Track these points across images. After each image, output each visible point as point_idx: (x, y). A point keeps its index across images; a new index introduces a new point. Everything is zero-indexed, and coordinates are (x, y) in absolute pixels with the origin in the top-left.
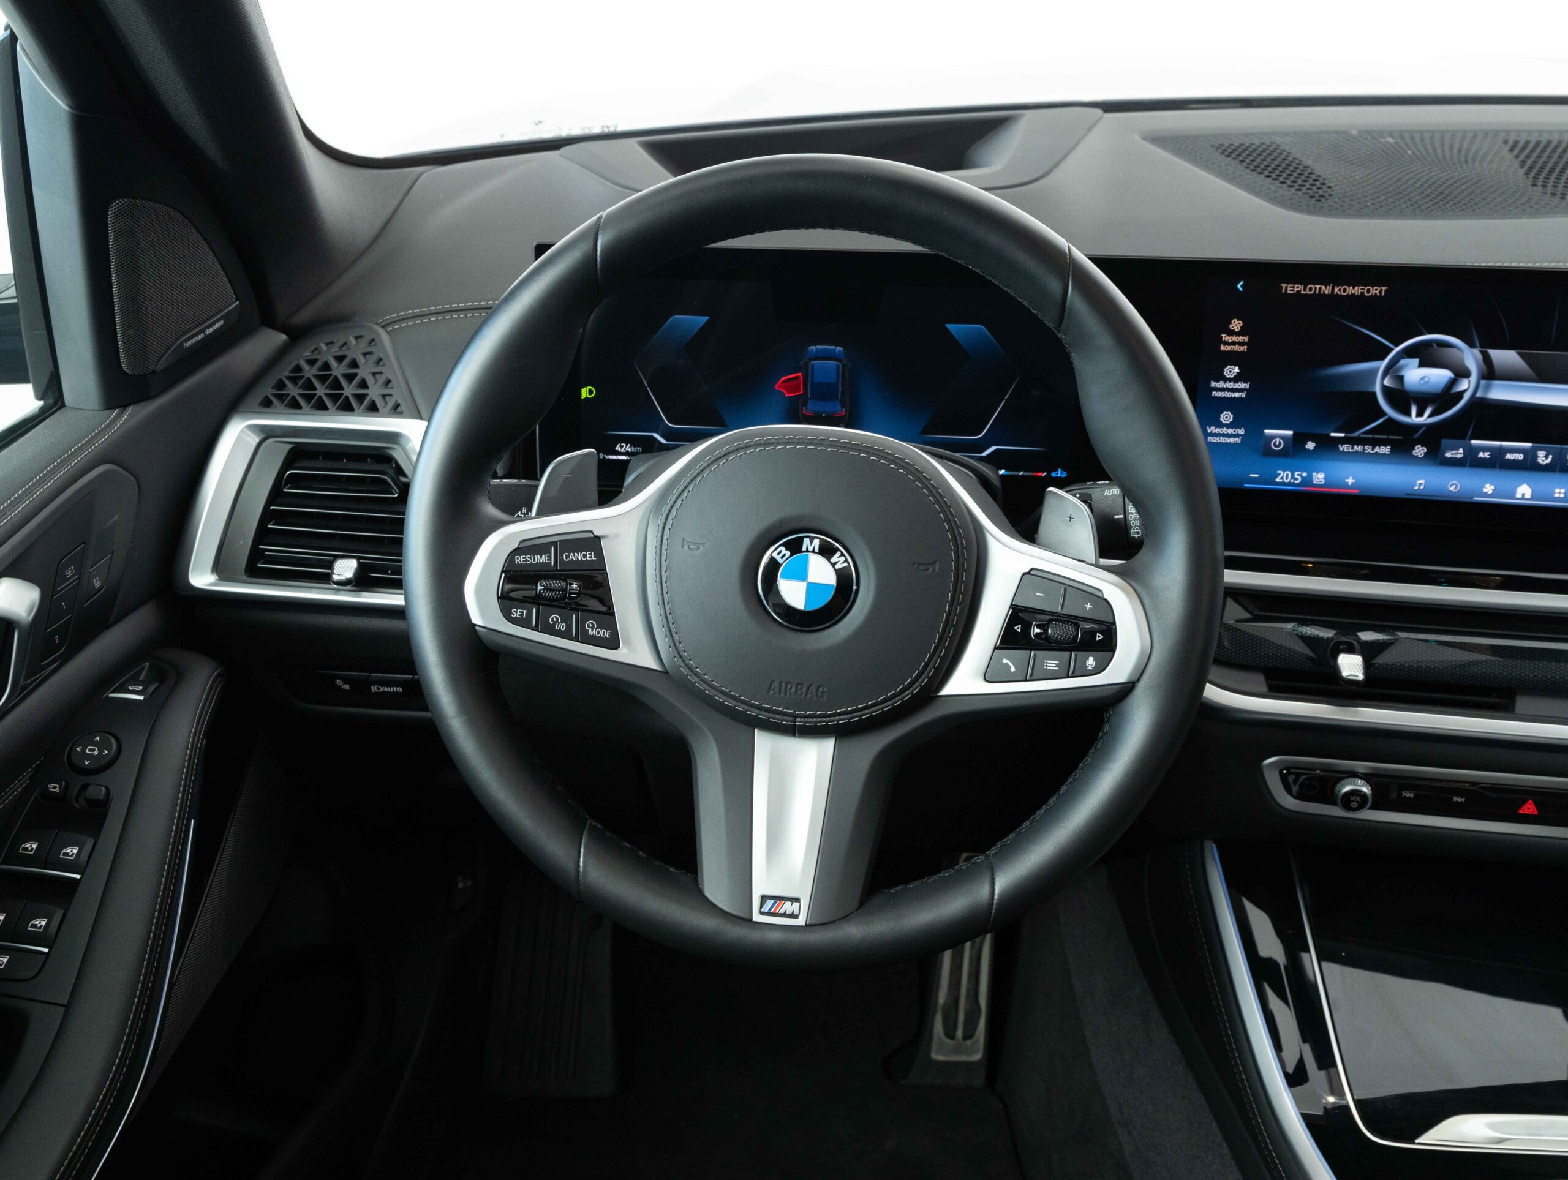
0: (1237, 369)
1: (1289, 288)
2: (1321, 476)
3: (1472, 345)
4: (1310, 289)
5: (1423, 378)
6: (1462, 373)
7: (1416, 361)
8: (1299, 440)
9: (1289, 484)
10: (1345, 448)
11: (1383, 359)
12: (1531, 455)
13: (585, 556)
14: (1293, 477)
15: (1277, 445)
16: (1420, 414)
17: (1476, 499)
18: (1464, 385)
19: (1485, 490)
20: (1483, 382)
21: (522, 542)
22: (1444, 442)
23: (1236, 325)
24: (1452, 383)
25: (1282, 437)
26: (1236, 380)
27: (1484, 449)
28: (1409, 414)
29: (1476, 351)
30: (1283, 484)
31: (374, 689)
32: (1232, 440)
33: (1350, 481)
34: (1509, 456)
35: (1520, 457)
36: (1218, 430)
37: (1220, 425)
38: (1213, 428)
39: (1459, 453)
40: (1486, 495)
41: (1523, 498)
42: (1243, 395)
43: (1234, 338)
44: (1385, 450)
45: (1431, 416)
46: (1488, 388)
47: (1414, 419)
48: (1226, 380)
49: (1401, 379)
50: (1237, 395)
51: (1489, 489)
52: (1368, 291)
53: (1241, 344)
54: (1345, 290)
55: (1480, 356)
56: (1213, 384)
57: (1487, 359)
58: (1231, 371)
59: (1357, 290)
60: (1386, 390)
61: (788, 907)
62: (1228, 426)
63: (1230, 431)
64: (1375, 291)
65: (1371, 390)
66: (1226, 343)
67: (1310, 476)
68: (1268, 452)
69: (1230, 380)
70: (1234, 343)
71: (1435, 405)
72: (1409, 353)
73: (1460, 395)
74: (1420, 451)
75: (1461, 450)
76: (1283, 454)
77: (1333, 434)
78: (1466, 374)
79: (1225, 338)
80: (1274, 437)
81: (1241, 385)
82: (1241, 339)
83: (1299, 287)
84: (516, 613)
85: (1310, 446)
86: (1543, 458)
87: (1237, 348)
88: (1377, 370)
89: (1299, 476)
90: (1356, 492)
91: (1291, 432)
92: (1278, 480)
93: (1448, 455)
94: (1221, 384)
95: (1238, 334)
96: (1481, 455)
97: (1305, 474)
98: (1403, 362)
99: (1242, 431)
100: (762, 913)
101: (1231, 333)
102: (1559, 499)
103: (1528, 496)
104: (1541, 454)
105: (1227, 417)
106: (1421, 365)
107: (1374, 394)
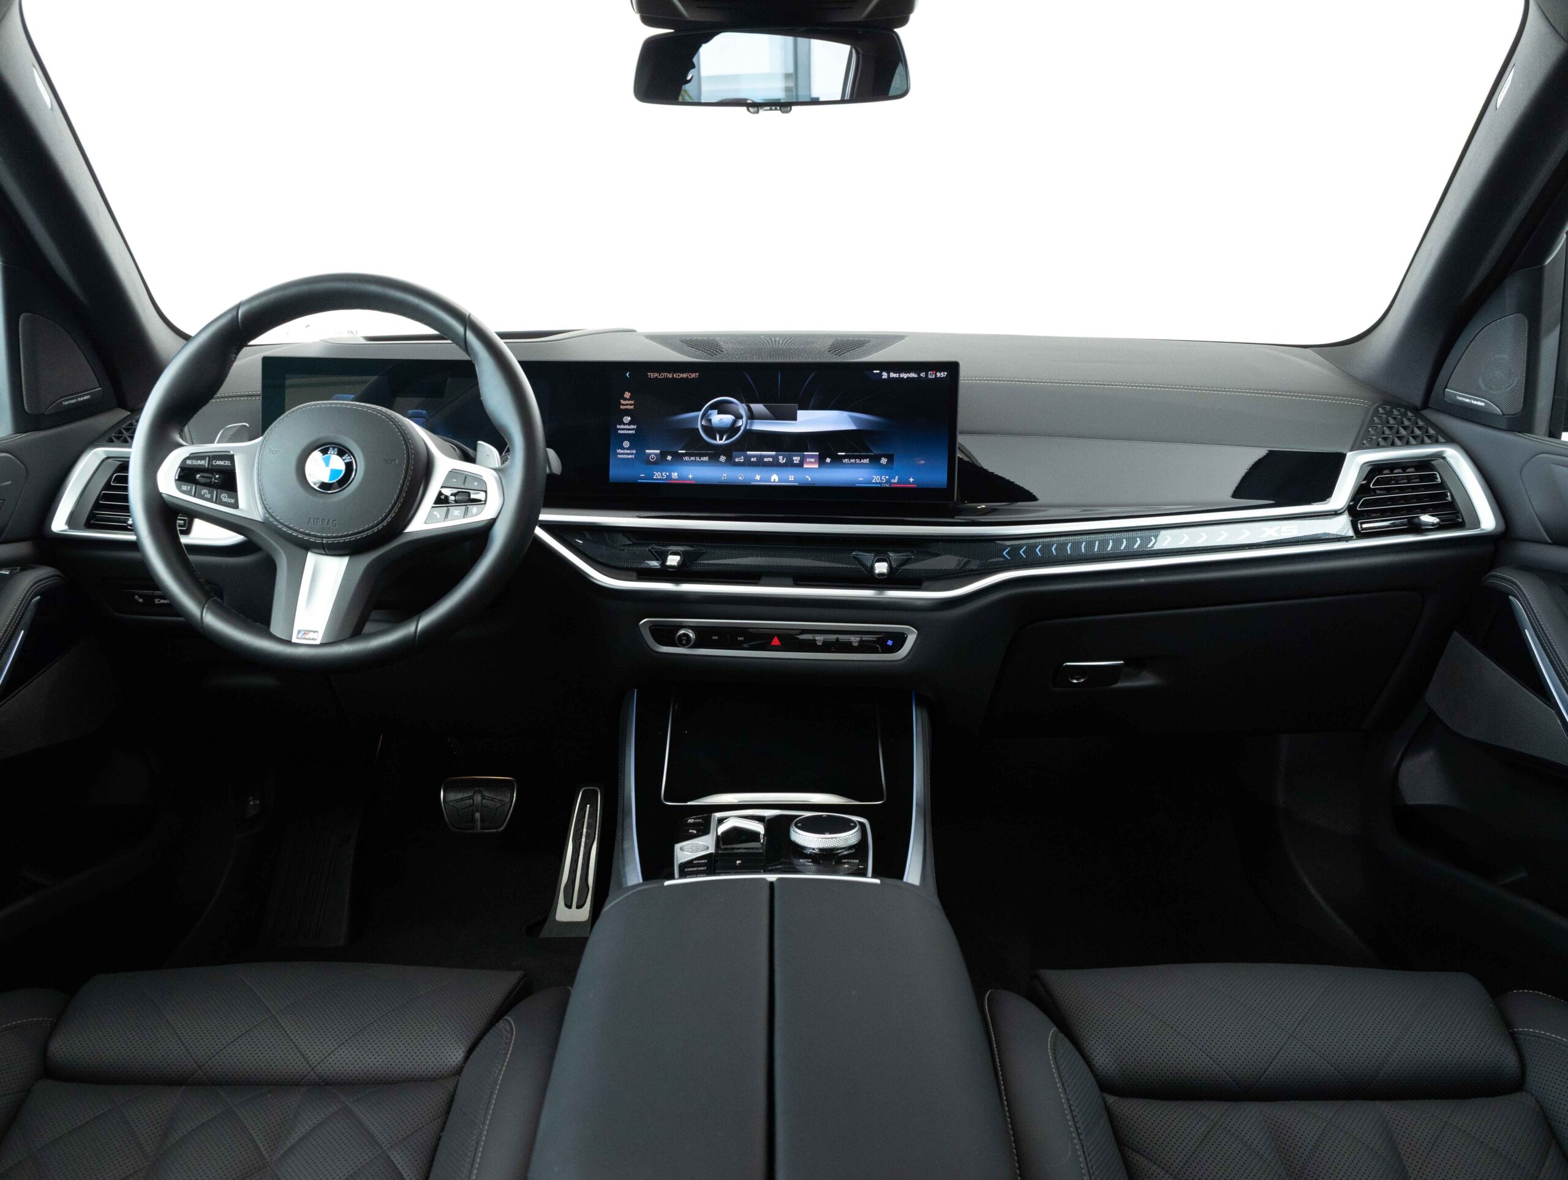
0: (629, 418)
1: (652, 375)
2: (676, 474)
3: (742, 402)
4: (662, 375)
5: (720, 420)
6: (738, 417)
7: (716, 411)
8: (663, 455)
9: (660, 479)
10: (686, 458)
11: (700, 410)
12: (775, 458)
13: (225, 463)
14: (662, 475)
15: (653, 458)
16: (721, 439)
17: (752, 483)
18: (740, 423)
19: (756, 478)
20: (749, 421)
21: (192, 454)
22: (734, 453)
23: (627, 395)
24: (735, 422)
25: (655, 454)
26: (629, 424)
27: (754, 456)
28: (716, 439)
29: (744, 405)
30: (657, 479)
31: (156, 601)
32: (630, 456)
33: (690, 476)
34: (765, 460)
35: (771, 459)
36: (622, 451)
37: (624, 449)
38: (620, 450)
39: (741, 459)
40: (757, 481)
41: (774, 482)
42: (634, 432)
43: (627, 402)
44: (706, 459)
45: (726, 440)
46: (751, 424)
47: (718, 442)
48: (624, 424)
49: (710, 421)
50: (630, 432)
51: (758, 477)
52: (690, 376)
53: (631, 405)
54: (679, 376)
55: (746, 407)
56: (618, 427)
57: (750, 409)
58: (627, 419)
59: (684, 375)
60: (702, 426)
61: (311, 635)
62: (628, 449)
63: (628, 451)
64: (693, 375)
65: (697, 427)
66: (623, 405)
67: (670, 475)
68: (649, 463)
69: (626, 424)
70: (627, 405)
71: (728, 434)
72: (712, 407)
73: (740, 427)
74: (723, 459)
75: (742, 458)
76: (655, 463)
77: (680, 452)
78: (741, 417)
79: (623, 402)
80: (651, 454)
81: (632, 427)
82: (630, 402)
83: (656, 375)
84: (184, 488)
85: (669, 458)
86: (782, 460)
87: (628, 407)
88: (698, 416)
89: (665, 475)
90: (693, 482)
91: (659, 451)
92: (654, 477)
93: (737, 460)
94: (622, 427)
95: (629, 400)
96: (752, 459)
97: (668, 474)
98: (710, 412)
99: (634, 452)
100: (297, 638)
101: (625, 399)
102: (791, 481)
103: (777, 480)
104: (781, 458)
105: (626, 444)
106: (719, 413)
107: (698, 429)
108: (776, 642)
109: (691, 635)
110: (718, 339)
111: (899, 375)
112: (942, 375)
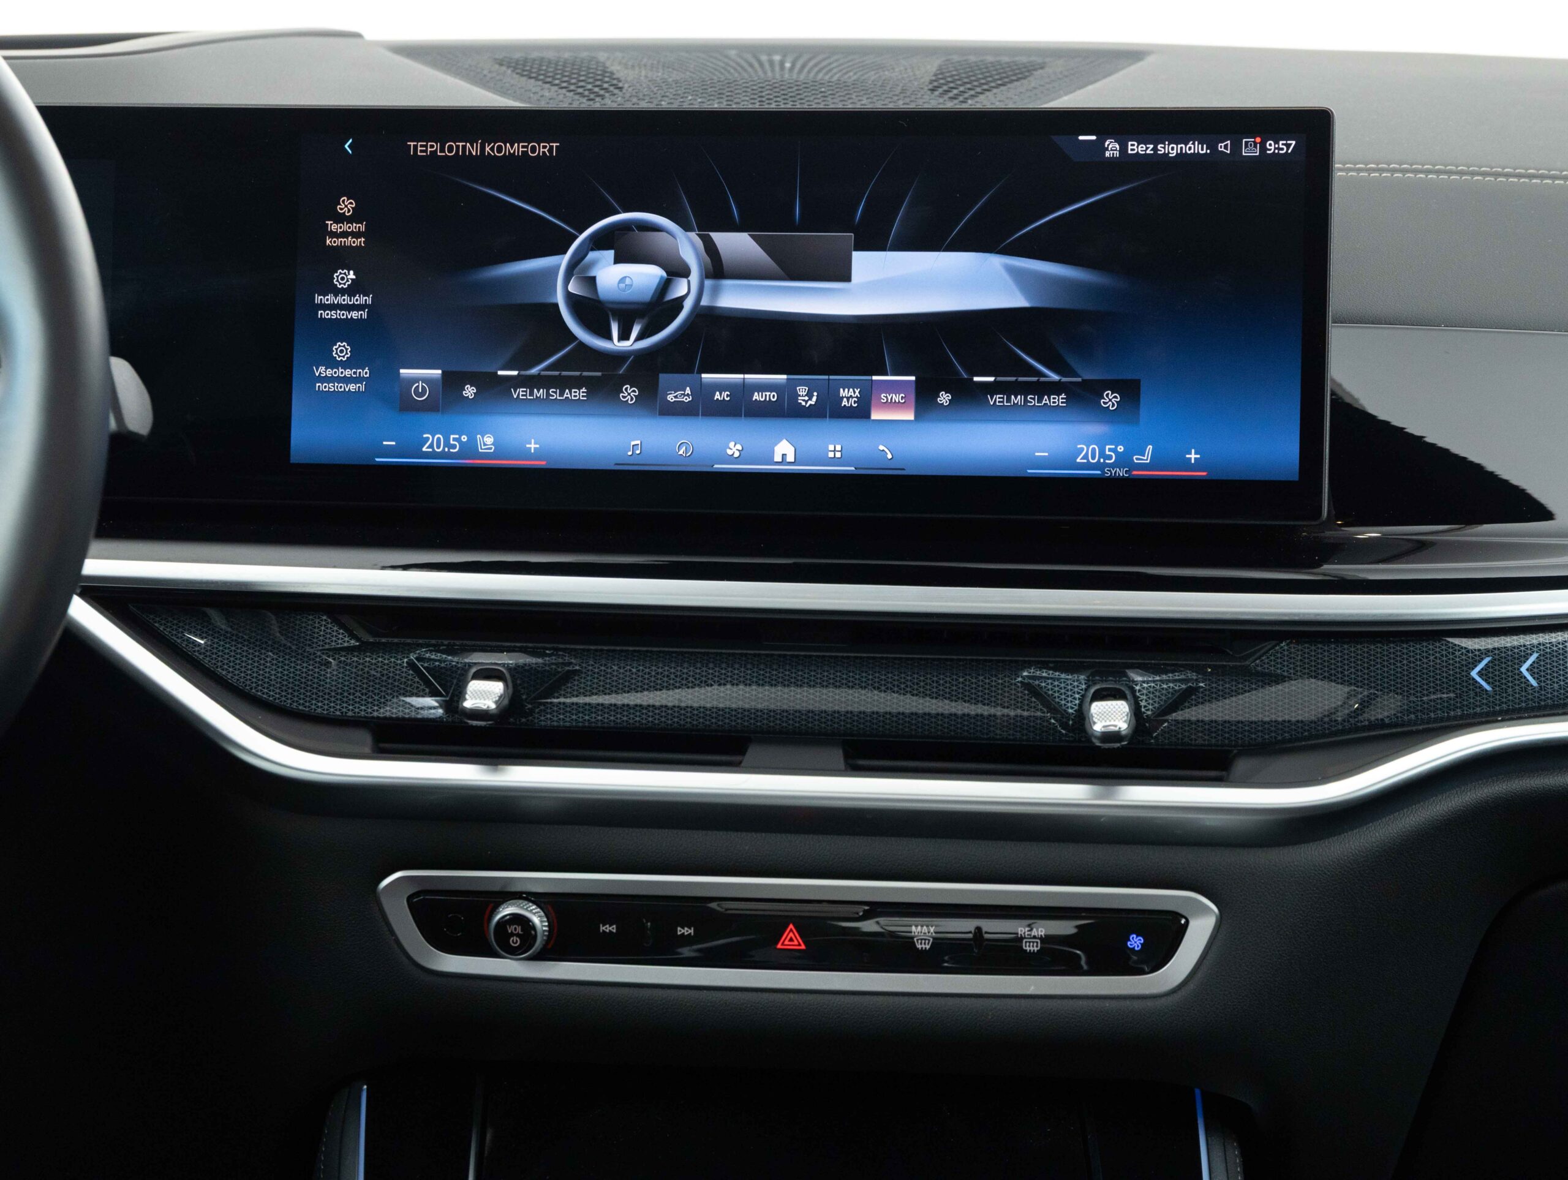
0: (352, 276)
1: (421, 148)
2: (489, 440)
3: (687, 228)
4: (450, 149)
5: (623, 280)
6: (676, 270)
7: (610, 254)
8: (452, 381)
9: (442, 455)
10: (521, 392)
11: (564, 252)
12: (787, 393)
14: (447, 444)
15: (420, 393)
16: (624, 336)
17: (718, 467)
18: (680, 288)
19: (730, 452)
20: (708, 283)
22: (663, 378)
23: (346, 206)
24: (665, 286)
25: (426, 380)
26: (351, 291)
27: (722, 387)
28: (609, 337)
29: (693, 235)
30: (434, 455)
32: (352, 387)
33: (533, 446)
34: (756, 396)
35: (773, 396)
36: (329, 372)
37: (333, 364)
38: (322, 369)
39: (685, 396)
40: (731, 459)
41: (783, 461)
42: (364, 314)
43: (345, 227)
44: (580, 394)
45: (639, 338)
46: (716, 292)
47: (617, 345)
48: (337, 292)
49: (592, 281)
50: (355, 315)
51: (734, 449)
52: (533, 149)
53: (356, 235)
54: (500, 149)
55: (699, 243)
56: (318, 299)
57: (711, 249)
58: (345, 277)
59: (517, 149)
60: (570, 297)
62: (345, 365)
63: (348, 373)
64: (543, 149)
65: (553, 301)
66: (334, 235)
67: (472, 440)
68: (407, 405)
69: (343, 292)
70: (345, 234)
71: (645, 321)
72: (600, 242)
73: (679, 303)
74: (629, 393)
75: (688, 391)
76: (430, 407)
77: (500, 373)
78: (683, 272)
79: (334, 227)
80: (416, 380)
81: (360, 299)
82: (355, 227)
83: (433, 147)
85: (469, 391)
86: (805, 397)
87: (350, 241)
88: (553, 271)
89: (456, 441)
90: (541, 464)
91: (440, 372)
92: (424, 449)
93: (670, 398)
94: (330, 299)
95: (350, 220)
96: (717, 396)
97: (464, 438)
98: (592, 255)
99: (365, 372)
101: (340, 219)
102: (834, 461)
103: (790, 458)
104: (802, 391)
105: (341, 350)
106: (618, 260)
107: (556, 305)
108: (791, 940)
109: (537, 919)
110: (602, 56)
111: (1155, 149)
112: (1283, 147)
